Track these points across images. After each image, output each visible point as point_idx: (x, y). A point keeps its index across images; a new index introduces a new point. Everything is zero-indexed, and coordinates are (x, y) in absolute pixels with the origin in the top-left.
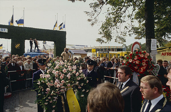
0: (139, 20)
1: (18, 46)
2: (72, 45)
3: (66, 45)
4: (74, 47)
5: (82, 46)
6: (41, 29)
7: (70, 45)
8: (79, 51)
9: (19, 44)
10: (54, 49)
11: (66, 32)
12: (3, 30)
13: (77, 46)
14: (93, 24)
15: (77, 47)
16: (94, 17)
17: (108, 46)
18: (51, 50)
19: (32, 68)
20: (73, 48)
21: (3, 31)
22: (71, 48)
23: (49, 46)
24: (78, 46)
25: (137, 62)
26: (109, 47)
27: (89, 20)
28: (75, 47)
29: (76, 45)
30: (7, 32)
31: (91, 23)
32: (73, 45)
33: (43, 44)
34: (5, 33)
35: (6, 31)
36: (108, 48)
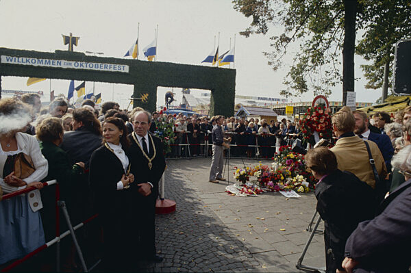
0: (365, 55)
1: (144, 97)
2: (248, 98)
3: (234, 98)
4: (254, 102)
5: (273, 99)
6: (188, 65)
7: (245, 97)
8: (261, 110)
9: (147, 95)
10: (210, 106)
11: (235, 70)
12: (122, 68)
13: (262, 99)
14: (275, 69)
15: (262, 101)
16: (276, 60)
17: (333, 102)
18: (202, 107)
19: (186, 130)
20: (250, 105)
21: (122, 71)
22: (246, 104)
23: (197, 99)
24: (264, 99)
25: (315, 119)
26: (336, 103)
27: (270, 63)
28: (257, 101)
29: (259, 98)
30: (127, 71)
31: (272, 66)
32: (252, 98)
33: (182, 95)
34: (125, 73)
35: (126, 69)
36: (335, 105)
